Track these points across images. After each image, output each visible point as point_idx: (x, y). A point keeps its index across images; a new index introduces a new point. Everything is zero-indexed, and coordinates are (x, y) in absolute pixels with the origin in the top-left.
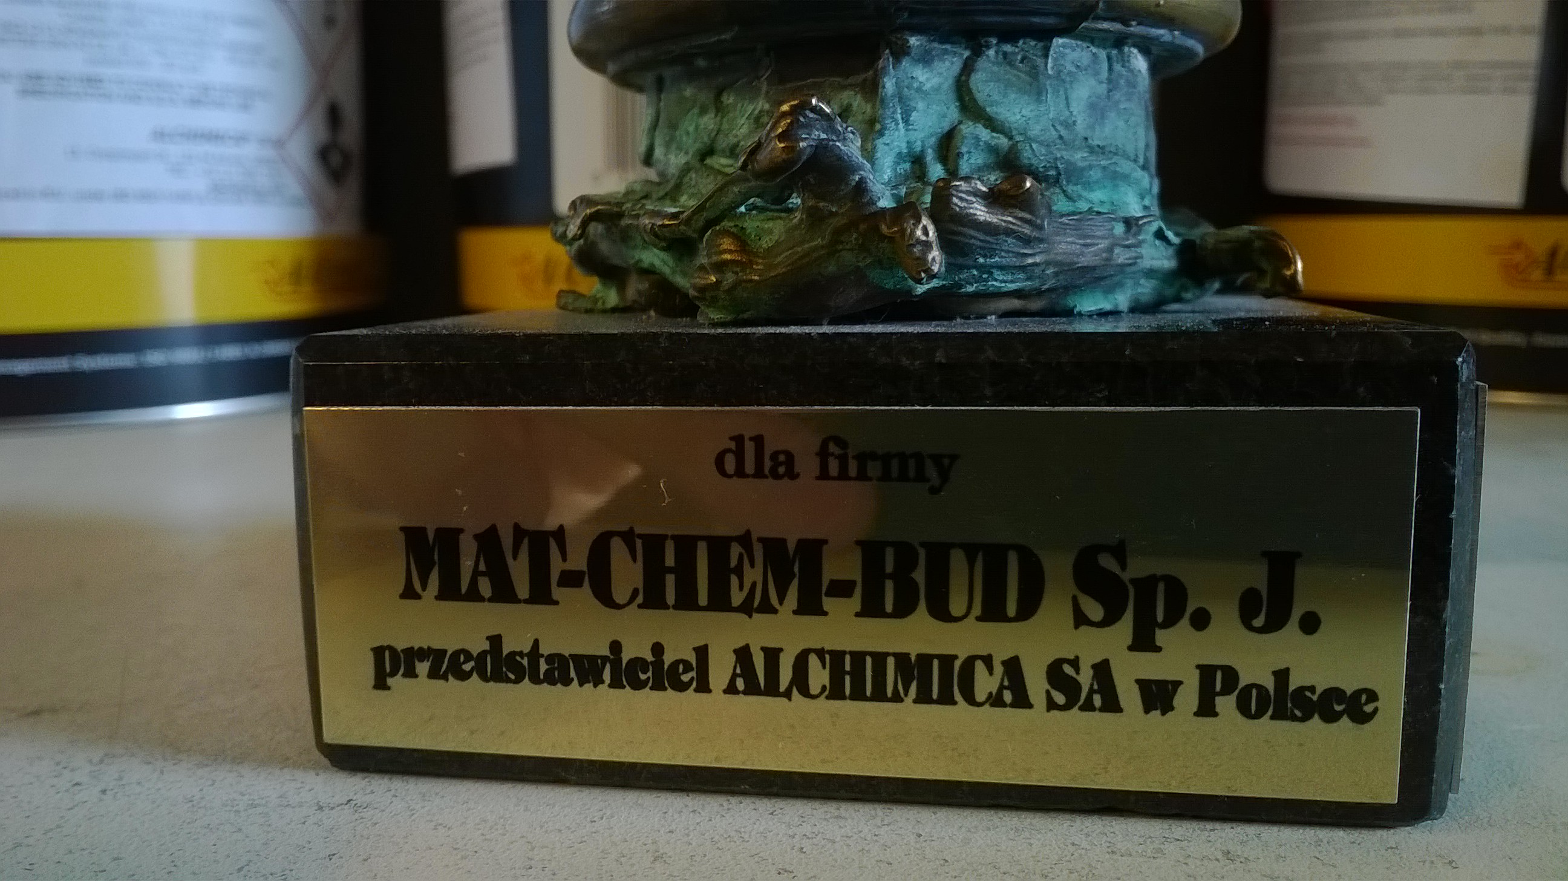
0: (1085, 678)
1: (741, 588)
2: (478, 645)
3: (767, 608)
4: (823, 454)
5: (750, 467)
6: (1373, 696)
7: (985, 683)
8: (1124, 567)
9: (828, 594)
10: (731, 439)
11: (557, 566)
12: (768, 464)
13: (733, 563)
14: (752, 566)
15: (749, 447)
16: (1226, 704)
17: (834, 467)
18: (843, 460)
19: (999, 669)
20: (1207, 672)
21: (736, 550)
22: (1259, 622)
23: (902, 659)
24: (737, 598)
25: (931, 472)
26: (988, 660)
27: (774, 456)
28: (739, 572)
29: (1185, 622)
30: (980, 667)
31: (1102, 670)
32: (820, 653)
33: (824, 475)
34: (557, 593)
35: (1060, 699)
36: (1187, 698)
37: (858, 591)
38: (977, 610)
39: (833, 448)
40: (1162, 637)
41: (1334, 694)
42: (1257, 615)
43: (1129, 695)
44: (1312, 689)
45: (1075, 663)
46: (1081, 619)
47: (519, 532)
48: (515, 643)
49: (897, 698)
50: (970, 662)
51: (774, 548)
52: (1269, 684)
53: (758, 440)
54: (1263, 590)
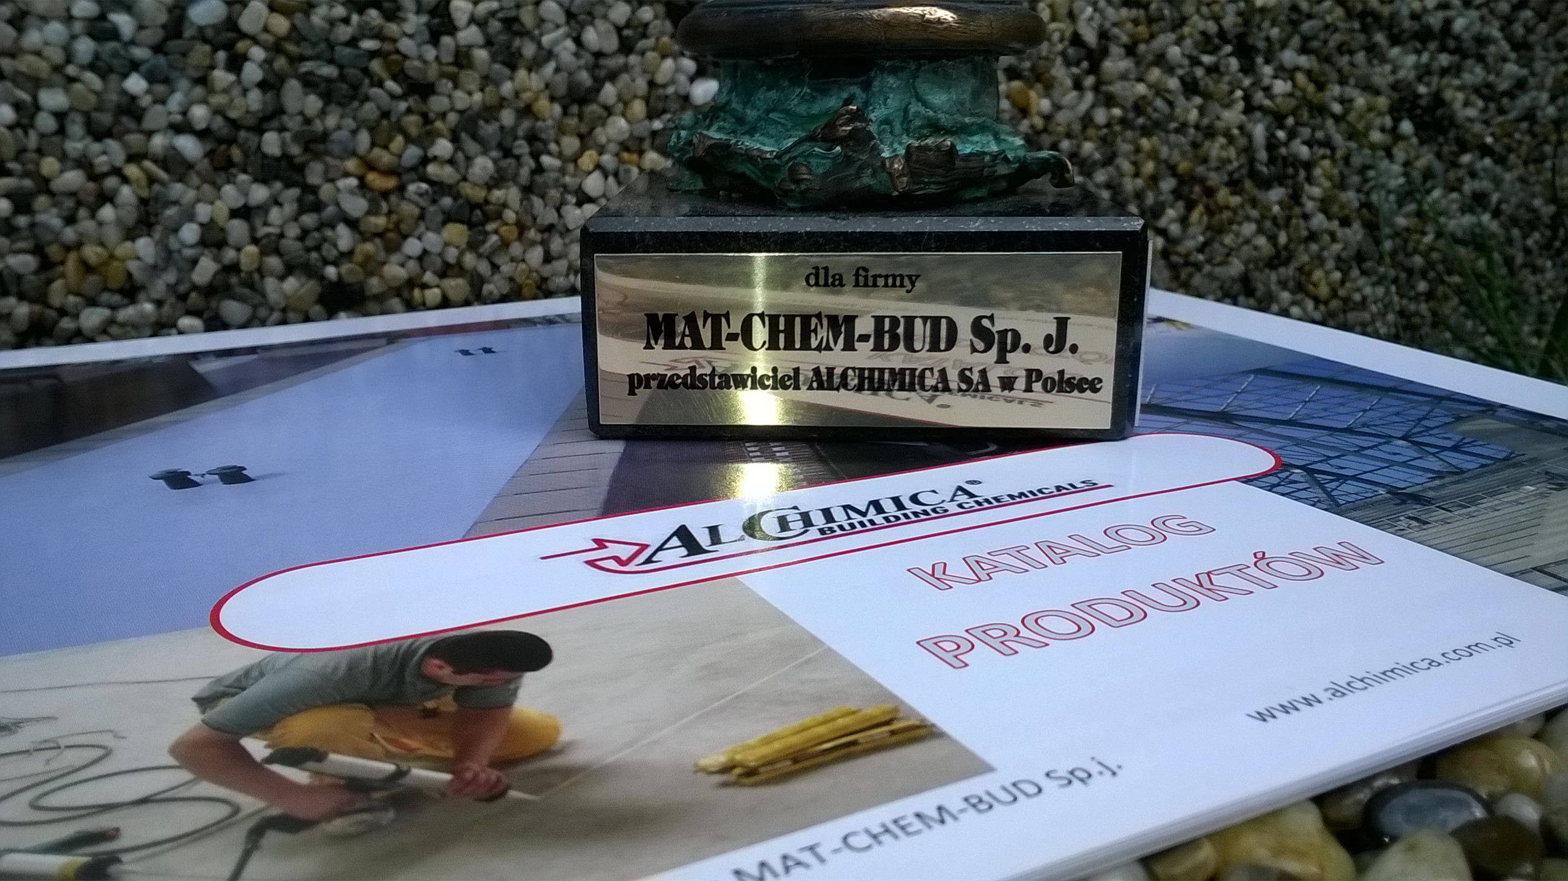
0: (975, 377)
1: (816, 339)
2: (684, 371)
3: (828, 348)
4: (857, 275)
5: (821, 281)
6: (1100, 381)
7: (930, 381)
8: (993, 324)
9: (858, 341)
10: (814, 268)
11: (725, 331)
12: (830, 281)
13: (813, 327)
14: (822, 328)
15: (822, 272)
16: (1037, 386)
17: (861, 280)
18: (866, 277)
19: (936, 375)
20: (1029, 372)
21: (814, 321)
22: (1052, 349)
23: (892, 371)
24: (814, 343)
25: (907, 282)
26: (931, 370)
27: (833, 276)
28: (815, 331)
29: (1020, 349)
30: (928, 373)
31: (983, 372)
32: (854, 370)
33: (857, 285)
34: (725, 343)
35: (964, 386)
36: (1021, 384)
37: (872, 340)
38: (927, 347)
39: (861, 272)
40: (1010, 356)
41: (1084, 380)
42: (1051, 346)
43: (995, 384)
44: (1074, 378)
45: (971, 370)
46: (974, 350)
47: (706, 315)
48: (704, 370)
49: (889, 390)
50: (924, 371)
51: (833, 320)
52: (1056, 378)
53: (826, 269)
54: (1054, 334)
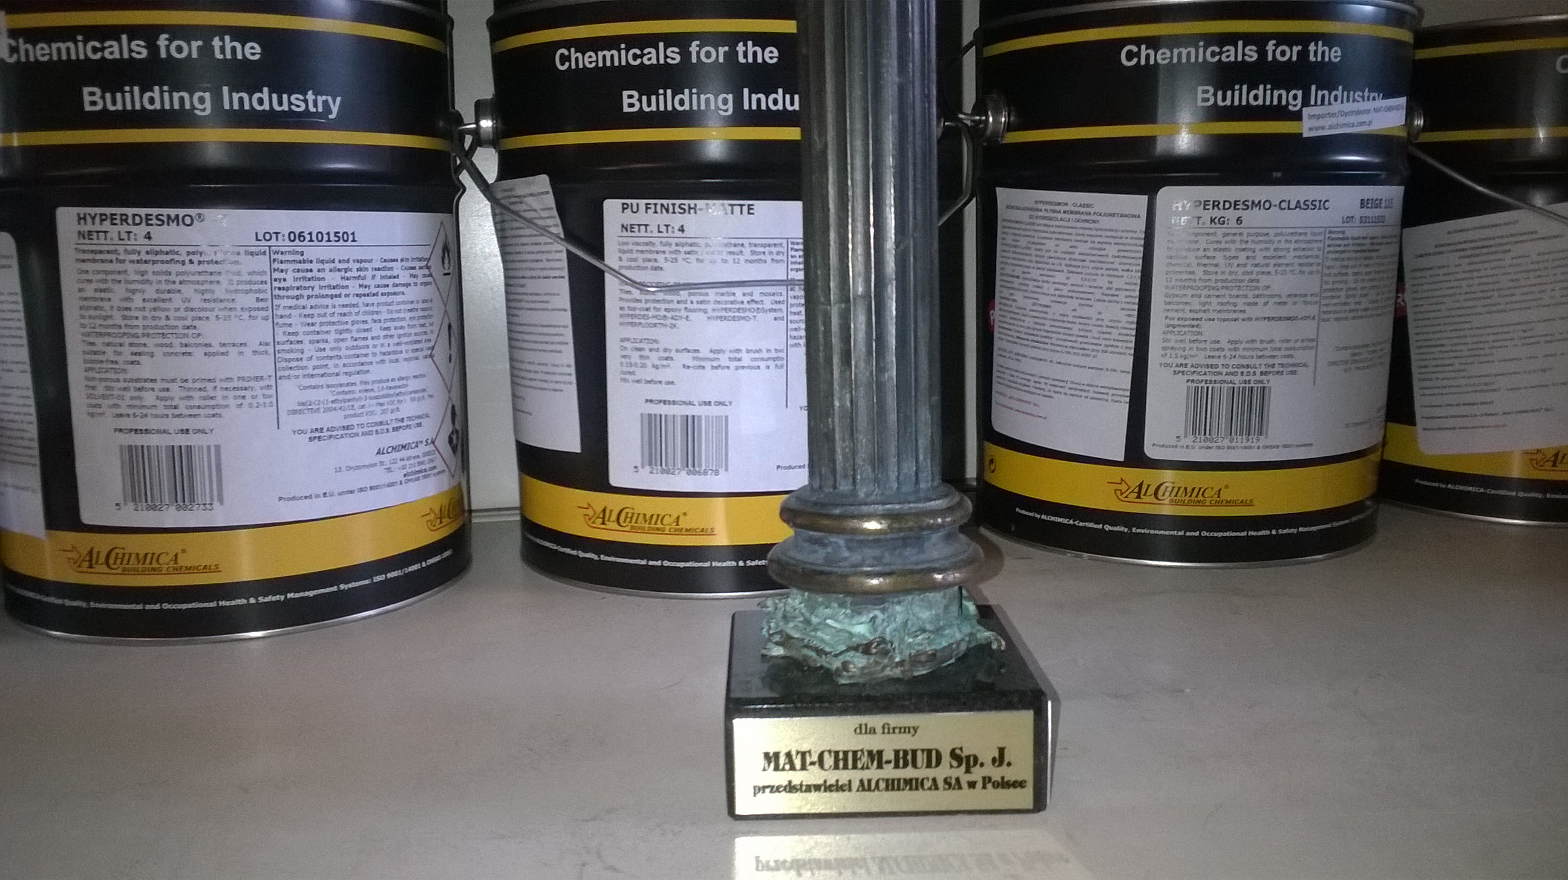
0: (953, 782)
1: (861, 763)
2: (785, 783)
3: (868, 768)
4: (883, 727)
5: (863, 731)
6: (1025, 781)
7: (927, 784)
8: (962, 753)
9: (885, 764)
10: (858, 725)
11: (808, 760)
12: (868, 730)
14: (864, 757)
15: (863, 727)
16: (989, 786)
17: (886, 731)
18: (889, 729)
19: (930, 781)
20: (984, 778)
21: (859, 754)
22: (997, 764)
23: (905, 780)
24: (860, 765)
25: (912, 730)
26: (928, 779)
27: (870, 729)
28: (860, 758)
29: (978, 765)
30: (925, 781)
31: (958, 780)
32: (883, 779)
33: (884, 733)
34: (808, 767)
35: (947, 787)
36: (979, 785)
37: (893, 763)
38: (925, 765)
39: (886, 726)
40: (972, 770)
41: (1015, 782)
43: (964, 785)
44: (1010, 780)
45: (951, 778)
46: (951, 766)
47: (797, 752)
48: (796, 782)
49: (903, 790)
50: (923, 780)
51: (870, 753)
52: (1000, 780)
53: (866, 725)
54: (997, 756)
